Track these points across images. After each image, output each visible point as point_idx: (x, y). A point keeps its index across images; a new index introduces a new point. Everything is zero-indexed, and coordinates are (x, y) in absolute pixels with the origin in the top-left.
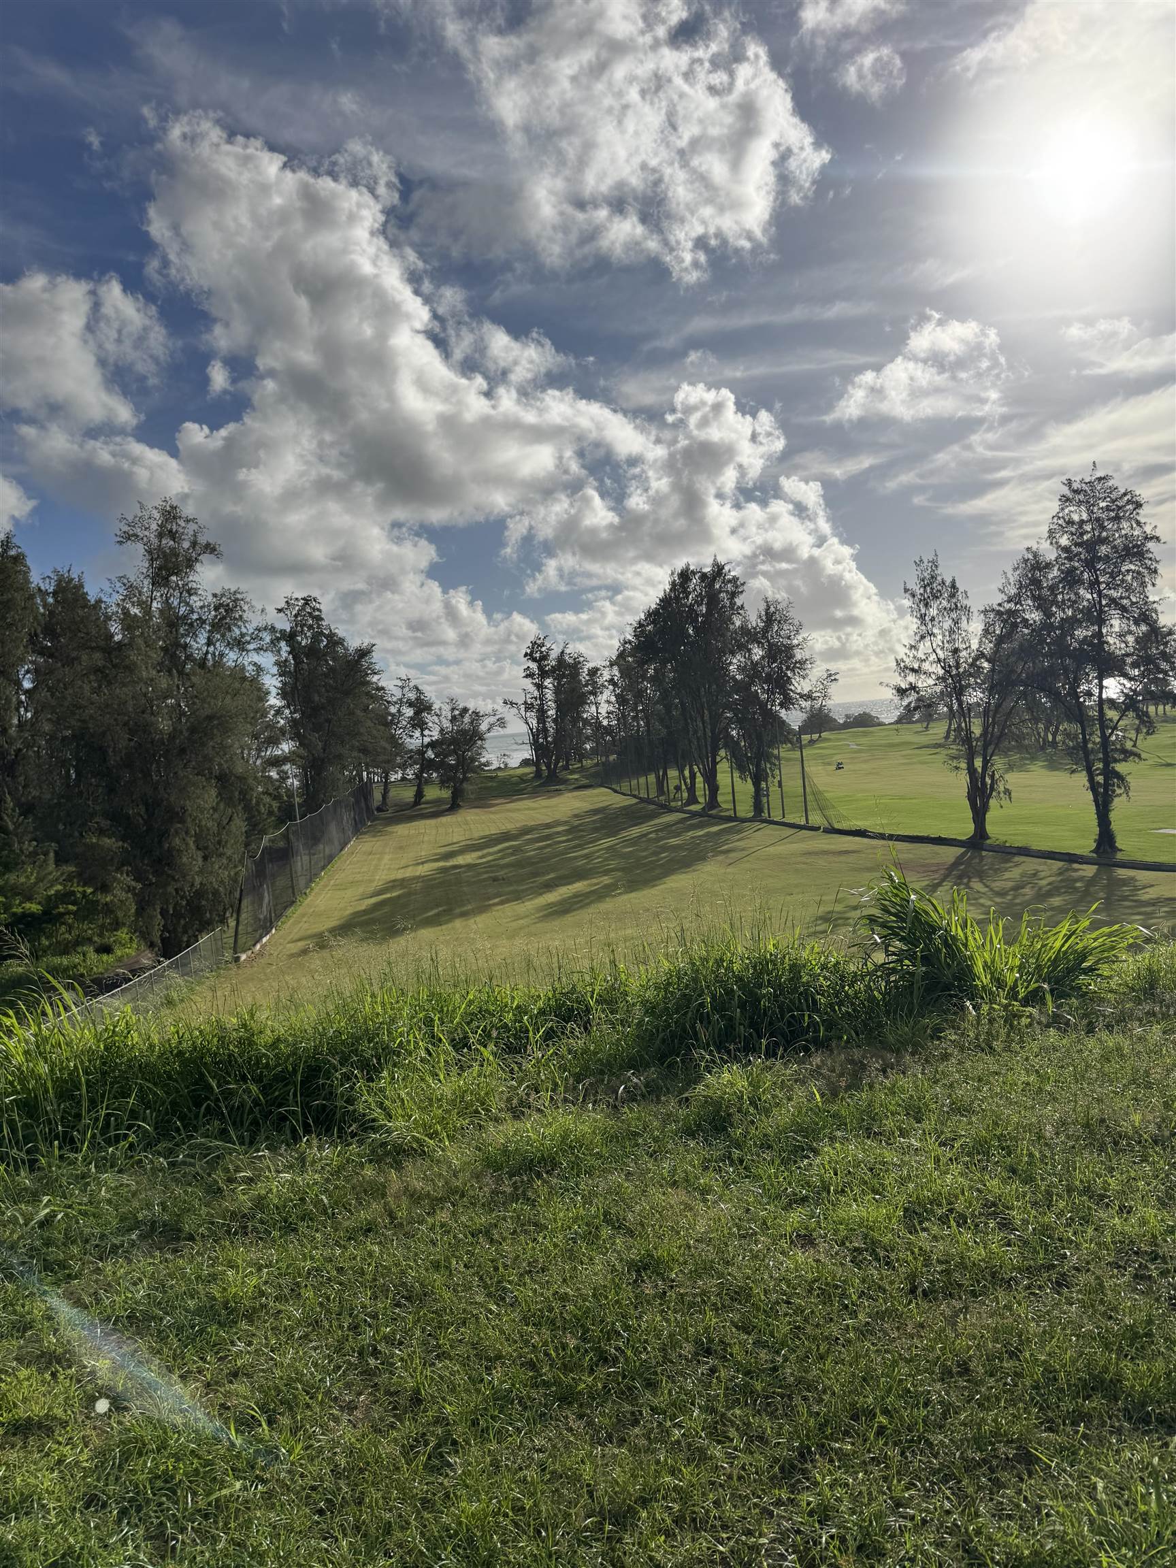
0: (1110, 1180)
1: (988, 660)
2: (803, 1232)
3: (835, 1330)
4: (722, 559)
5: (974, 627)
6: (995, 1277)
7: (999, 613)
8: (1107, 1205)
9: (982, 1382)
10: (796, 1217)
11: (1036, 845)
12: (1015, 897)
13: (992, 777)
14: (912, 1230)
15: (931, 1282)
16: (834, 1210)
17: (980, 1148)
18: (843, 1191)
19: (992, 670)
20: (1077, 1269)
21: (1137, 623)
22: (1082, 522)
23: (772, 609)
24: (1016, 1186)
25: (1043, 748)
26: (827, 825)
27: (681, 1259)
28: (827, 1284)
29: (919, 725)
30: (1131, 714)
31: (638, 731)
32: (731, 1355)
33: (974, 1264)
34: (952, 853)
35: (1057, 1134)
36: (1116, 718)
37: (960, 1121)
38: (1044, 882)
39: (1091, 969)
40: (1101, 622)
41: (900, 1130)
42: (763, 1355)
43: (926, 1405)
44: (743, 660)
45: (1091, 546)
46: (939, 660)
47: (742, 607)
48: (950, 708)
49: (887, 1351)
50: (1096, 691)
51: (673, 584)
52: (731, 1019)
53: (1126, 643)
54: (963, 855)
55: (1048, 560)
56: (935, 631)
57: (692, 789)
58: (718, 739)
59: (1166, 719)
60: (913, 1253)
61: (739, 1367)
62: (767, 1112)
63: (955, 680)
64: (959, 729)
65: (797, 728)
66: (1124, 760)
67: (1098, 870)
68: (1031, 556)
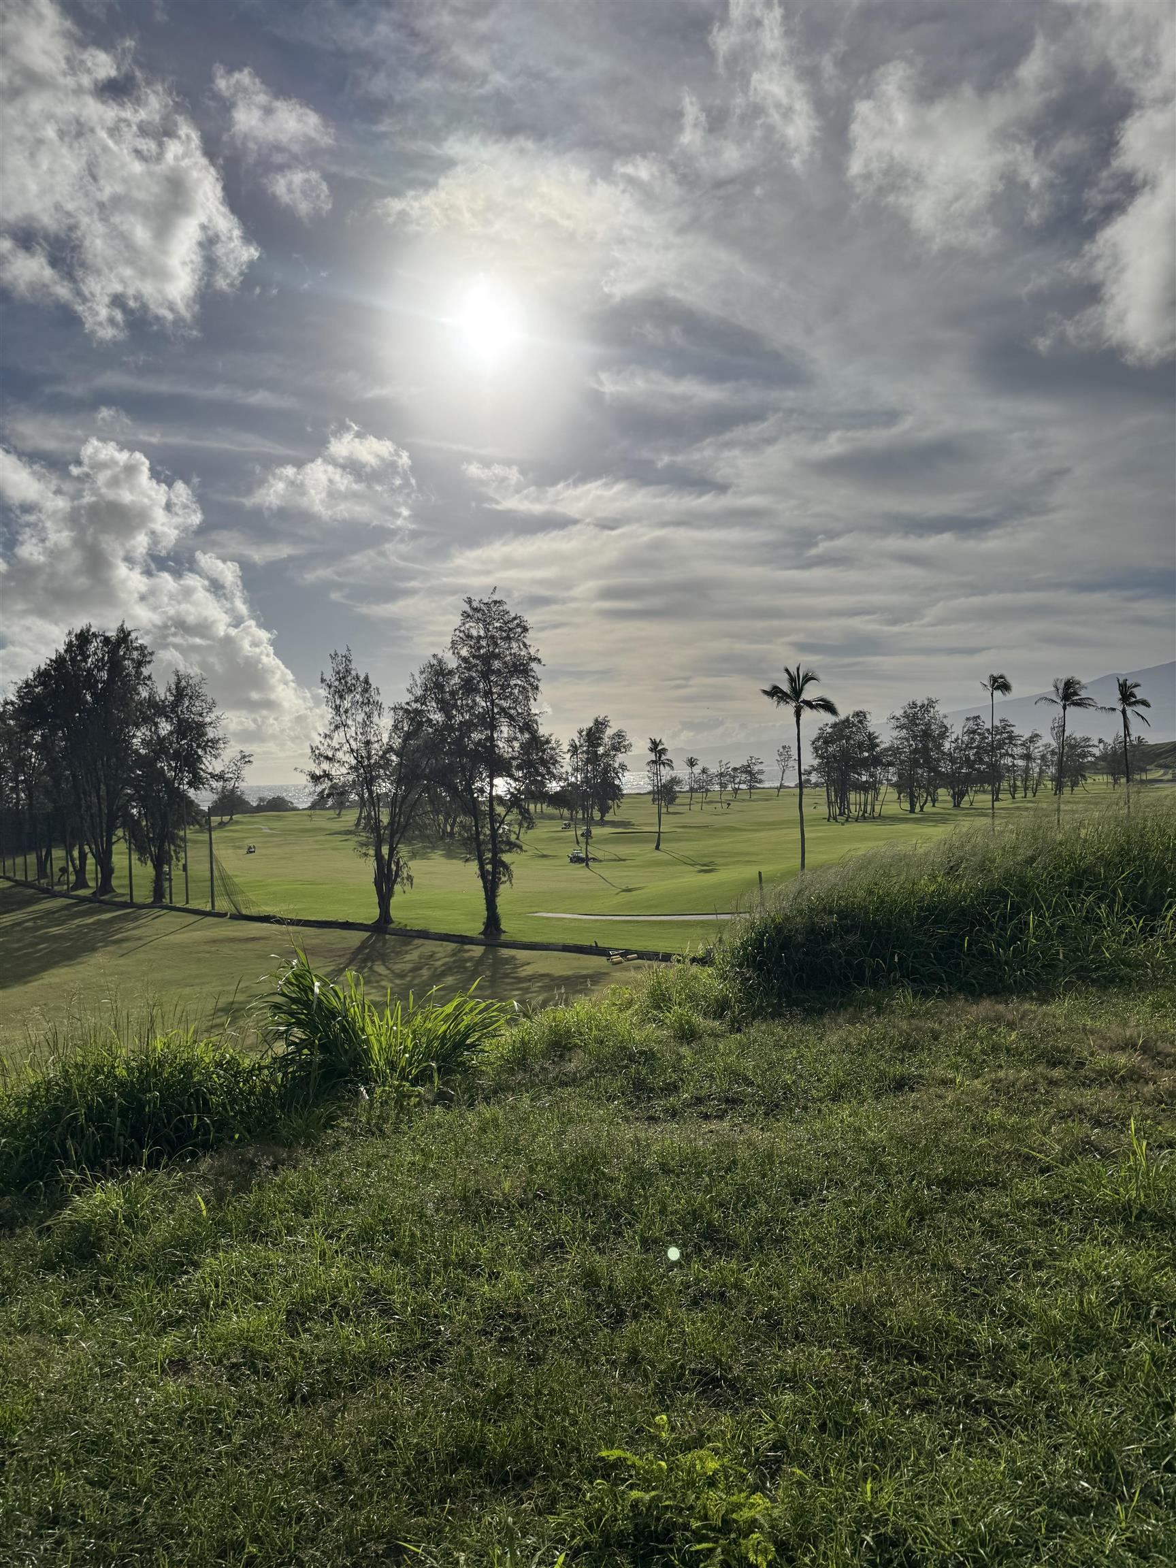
0: (482, 1250)
1: (397, 755)
2: (177, 1357)
3: (206, 1461)
4: (128, 626)
5: (385, 723)
6: (374, 1367)
7: (407, 711)
8: (479, 1274)
9: (355, 1481)
10: (169, 1341)
11: (435, 928)
12: (414, 978)
13: (397, 863)
14: (294, 1333)
15: (311, 1385)
16: (213, 1327)
17: (367, 1235)
18: (224, 1303)
19: (400, 764)
20: (450, 1343)
21: (521, 732)
22: (479, 637)
23: (183, 683)
24: (399, 1269)
25: (442, 838)
26: (235, 911)
27: (28, 1418)
28: (200, 1411)
29: (332, 812)
30: (515, 810)
31: (17, 803)
32: (83, 1518)
33: (354, 1357)
34: (357, 937)
35: (437, 1210)
36: (503, 813)
37: (348, 1211)
38: (438, 963)
39: (473, 1045)
40: (493, 727)
41: (288, 1228)
42: (122, 1508)
43: (299, 1520)
44: (148, 733)
45: (487, 659)
46: (352, 750)
47: (149, 678)
48: (362, 797)
49: (261, 1472)
50: (488, 789)
51: (70, 645)
52: (109, 1130)
53: (513, 748)
54: (369, 938)
55: (450, 667)
56: (350, 722)
57: (80, 872)
58: (116, 816)
59: (544, 816)
60: (294, 1357)
61: (92, 1530)
62: (144, 1229)
63: (366, 772)
64: (368, 817)
65: (206, 809)
66: (509, 851)
67: (485, 950)
68: (435, 662)
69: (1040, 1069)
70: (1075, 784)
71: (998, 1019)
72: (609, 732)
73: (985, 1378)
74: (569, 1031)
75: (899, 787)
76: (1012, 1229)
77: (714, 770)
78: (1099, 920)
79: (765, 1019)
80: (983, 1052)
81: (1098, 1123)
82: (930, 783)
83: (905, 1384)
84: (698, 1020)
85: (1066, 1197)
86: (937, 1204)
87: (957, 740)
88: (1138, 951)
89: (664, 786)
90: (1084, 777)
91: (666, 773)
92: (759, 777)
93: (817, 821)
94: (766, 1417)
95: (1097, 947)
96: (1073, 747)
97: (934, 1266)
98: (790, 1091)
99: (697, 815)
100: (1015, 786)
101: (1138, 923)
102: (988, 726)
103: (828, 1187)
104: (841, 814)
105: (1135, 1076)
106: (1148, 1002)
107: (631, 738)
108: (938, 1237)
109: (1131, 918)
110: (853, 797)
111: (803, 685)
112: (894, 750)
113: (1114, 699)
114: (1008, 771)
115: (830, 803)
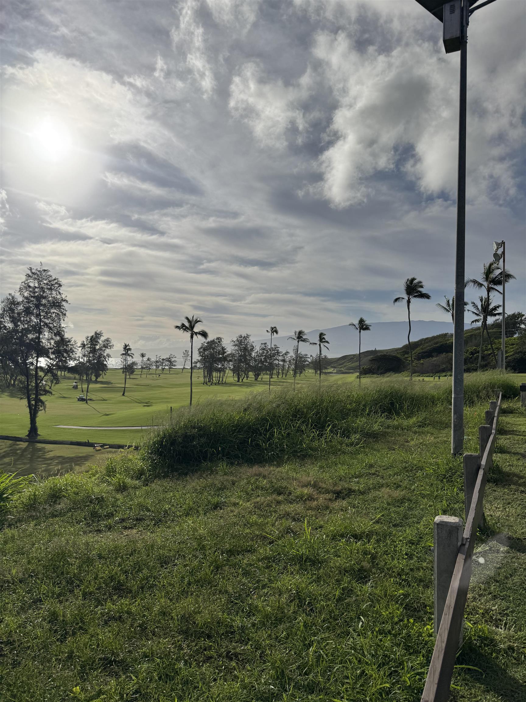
21: (55, 335)
22: (35, 287)
25: (8, 387)
30: (50, 374)
36: (43, 375)
39: (7, 498)
40: (40, 332)
45: (39, 298)
50: (35, 363)
53: (50, 343)
55: (18, 301)
59: (65, 378)
66: (45, 395)
67: (28, 445)
68: (11, 298)
69: (274, 496)
70: (301, 373)
71: (259, 475)
72: (103, 338)
73: (236, 642)
74: (61, 489)
75: (234, 371)
76: (255, 571)
77: (153, 359)
78: (303, 431)
79: (160, 479)
80: (253, 490)
81: (294, 520)
82: (246, 370)
83: (201, 651)
84: (128, 481)
85: (279, 554)
86: (225, 562)
87: (257, 352)
88: (316, 444)
89: (129, 366)
90: (304, 370)
91: (130, 360)
92: (174, 363)
93: (198, 384)
94: (134, 678)
95: (301, 442)
96: (301, 358)
97: (220, 591)
98: (167, 513)
99: (145, 380)
100: (279, 373)
101: (316, 433)
102: (269, 347)
103: (178, 559)
104: (209, 382)
105: (311, 498)
106: (318, 466)
107: (113, 342)
108: (223, 578)
109: (314, 430)
110: (214, 374)
111: (195, 324)
112: (232, 355)
113: (317, 340)
114: (276, 366)
115: (204, 377)
